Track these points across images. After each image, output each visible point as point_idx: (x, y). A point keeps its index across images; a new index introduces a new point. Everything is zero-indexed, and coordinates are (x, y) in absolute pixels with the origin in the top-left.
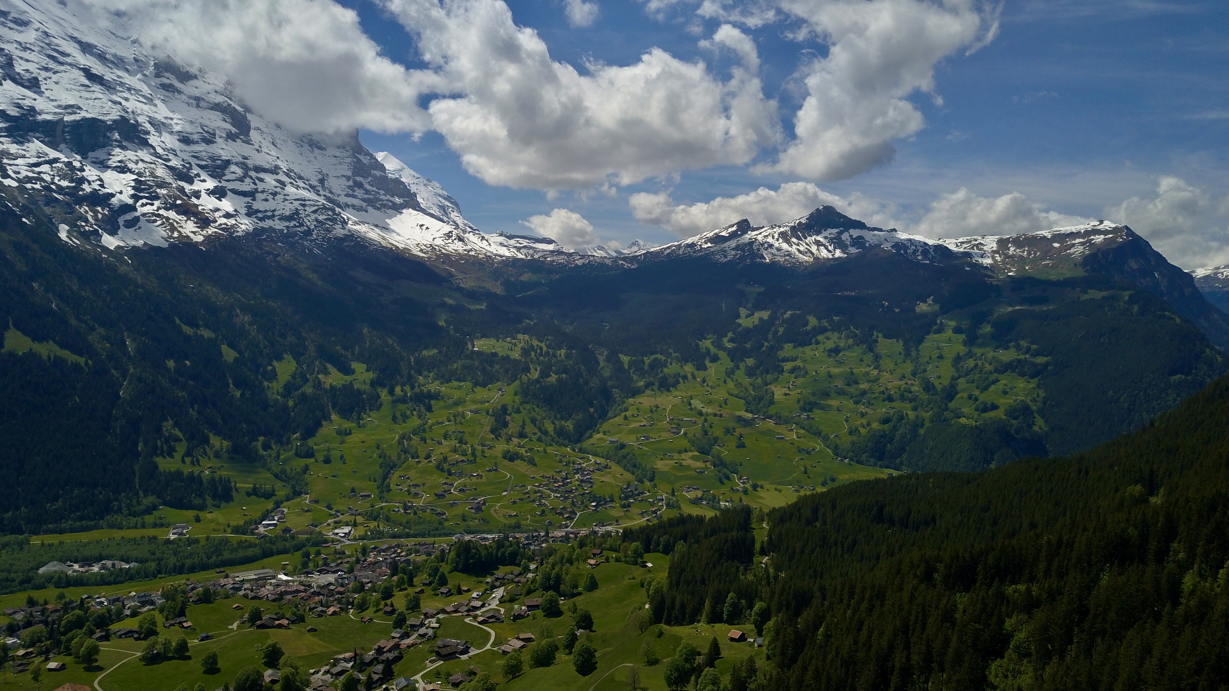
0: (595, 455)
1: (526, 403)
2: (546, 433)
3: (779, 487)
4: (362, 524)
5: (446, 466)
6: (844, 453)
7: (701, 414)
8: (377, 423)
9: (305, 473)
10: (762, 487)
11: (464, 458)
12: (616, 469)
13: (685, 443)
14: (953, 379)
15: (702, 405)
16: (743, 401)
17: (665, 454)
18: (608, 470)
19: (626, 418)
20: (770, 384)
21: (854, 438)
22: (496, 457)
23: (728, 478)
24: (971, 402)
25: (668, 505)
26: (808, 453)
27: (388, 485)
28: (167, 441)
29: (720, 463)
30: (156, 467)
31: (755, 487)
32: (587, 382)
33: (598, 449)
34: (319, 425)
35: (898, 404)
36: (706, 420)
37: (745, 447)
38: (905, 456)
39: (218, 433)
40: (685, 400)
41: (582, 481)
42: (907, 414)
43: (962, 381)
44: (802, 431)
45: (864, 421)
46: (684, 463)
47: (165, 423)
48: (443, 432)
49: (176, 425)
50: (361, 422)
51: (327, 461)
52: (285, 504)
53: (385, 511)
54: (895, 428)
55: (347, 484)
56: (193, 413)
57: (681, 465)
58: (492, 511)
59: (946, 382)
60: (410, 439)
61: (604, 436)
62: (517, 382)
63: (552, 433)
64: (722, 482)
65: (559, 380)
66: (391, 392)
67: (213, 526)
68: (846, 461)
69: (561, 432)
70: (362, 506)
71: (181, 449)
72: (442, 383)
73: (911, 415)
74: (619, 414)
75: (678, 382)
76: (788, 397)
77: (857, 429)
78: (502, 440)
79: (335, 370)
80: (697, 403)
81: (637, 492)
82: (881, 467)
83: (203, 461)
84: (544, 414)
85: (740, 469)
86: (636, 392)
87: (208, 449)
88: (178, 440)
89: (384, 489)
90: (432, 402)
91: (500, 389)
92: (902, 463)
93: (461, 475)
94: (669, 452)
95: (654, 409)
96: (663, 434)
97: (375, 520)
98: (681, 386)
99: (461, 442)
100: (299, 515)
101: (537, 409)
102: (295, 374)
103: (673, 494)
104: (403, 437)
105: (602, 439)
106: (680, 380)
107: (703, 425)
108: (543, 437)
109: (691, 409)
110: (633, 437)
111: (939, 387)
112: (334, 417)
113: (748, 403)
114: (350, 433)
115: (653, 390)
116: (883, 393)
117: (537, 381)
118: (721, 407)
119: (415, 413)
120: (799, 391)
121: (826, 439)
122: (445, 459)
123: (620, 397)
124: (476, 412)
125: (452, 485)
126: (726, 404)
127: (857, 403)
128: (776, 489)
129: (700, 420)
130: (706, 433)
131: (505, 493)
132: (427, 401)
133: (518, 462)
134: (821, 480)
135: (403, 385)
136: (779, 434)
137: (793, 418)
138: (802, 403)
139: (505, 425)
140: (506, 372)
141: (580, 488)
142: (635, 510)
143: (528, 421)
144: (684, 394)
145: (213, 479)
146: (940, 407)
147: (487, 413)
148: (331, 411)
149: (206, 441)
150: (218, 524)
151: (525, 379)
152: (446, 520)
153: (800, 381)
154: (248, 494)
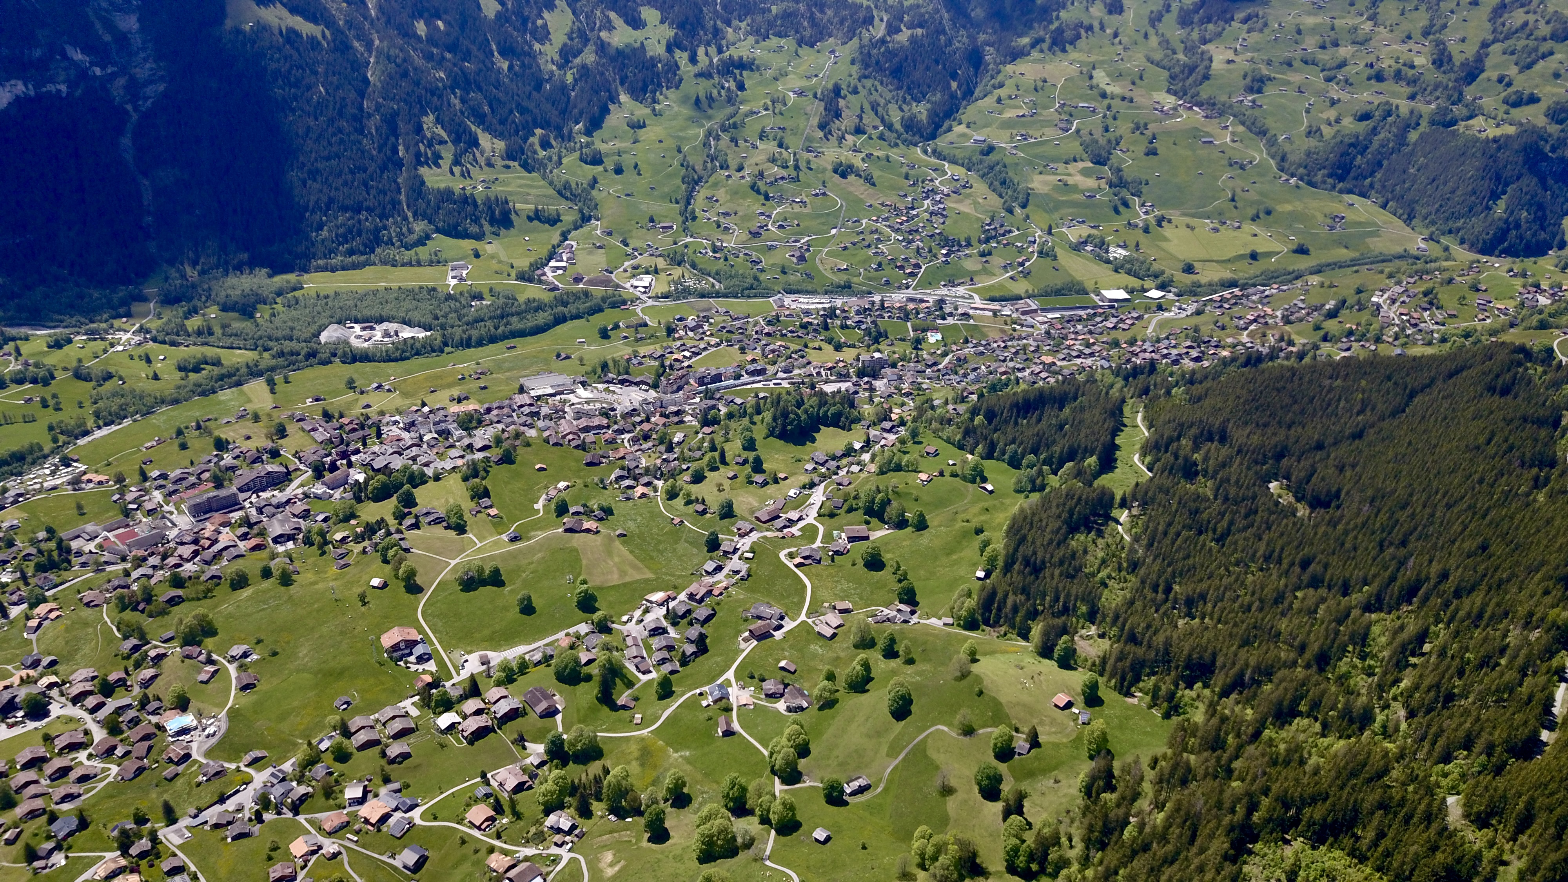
0: (954, 162)
1: (866, 77)
2: (890, 127)
3: (1193, 222)
4: (665, 270)
5: (761, 184)
6: (1292, 169)
7: (1104, 95)
8: (676, 109)
9: (593, 188)
10: (1170, 221)
11: (784, 173)
12: (980, 188)
13: (1075, 147)
14: (1485, 45)
15: (1107, 80)
16: (1166, 74)
17: (1045, 164)
18: (968, 191)
19: (999, 101)
20: (1210, 41)
21: (1312, 143)
22: (824, 170)
23: (1126, 204)
24: (1501, 87)
25: (1041, 253)
26: (1242, 167)
27: (693, 211)
28: (430, 145)
29: (1119, 183)
30: (423, 183)
31: (1160, 221)
32: (949, 42)
33: (957, 152)
34: (605, 111)
35: (1389, 86)
36: (1109, 108)
37: (1156, 154)
38: (1378, 175)
39: (488, 129)
40: (1085, 70)
41: (931, 214)
42: (1397, 107)
43: (1496, 48)
44: (1241, 129)
45: (1332, 114)
46: (1071, 181)
47: (425, 119)
48: (758, 128)
49: (438, 120)
50: (657, 107)
51: (619, 171)
52: (573, 234)
53: (690, 251)
54: (1374, 131)
55: (643, 207)
56: (456, 102)
57: (1066, 185)
58: (818, 262)
59: (1471, 50)
60: (717, 138)
61: (967, 131)
62: (856, 40)
63: (898, 126)
64: (1117, 211)
65: (913, 40)
66: (693, 60)
67: (494, 265)
68: (1293, 181)
69: (910, 125)
70: (663, 241)
71: (447, 153)
72: (757, 42)
73: (1404, 106)
74: (991, 92)
75: (1078, 37)
76: (1231, 66)
77: (1319, 129)
78: (833, 140)
79: (621, 21)
80: (1100, 77)
81: (1001, 231)
82: (1341, 192)
83: (474, 171)
84: (889, 96)
85: (1144, 189)
86: (1016, 55)
87: (478, 154)
88: (442, 142)
89: (689, 217)
90: (745, 73)
91: (832, 52)
92: (1372, 186)
93: (781, 200)
94: (1053, 161)
95: (1040, 87)
96: (1047, 131)
97: (679, 264)
98: (1082, 43)
99: (780, 145)
100: (590, 253)
101: (879, 87)
102: (572, 32)
103: (1050, 233)
104: (709, 134)
105: (963, 135)
106: (1082, 32)
107: (1105, 116)
108: (887, 133)
109: (1091, 88)
110: (1006, 135)
111: (1458, 59)
112: (624, 98)
113: (1173, 77)
114: (644, 126)
115: (1042, 51)
116: (1372, 66)
117: (883, 41)
118: (1133, 83)
119: (723, 92)
120: (1249, 55)
121: (1272, 142)
122: (761, 174)
123: (995, 63)
124: (801, 93)
125: (769, 216)
126: (1141, 78)
127: (1329, 80)
128: (1188, 226)
129: (1101, 107)
130: (1107, 130)
131: (834, 231)
132: (737, 71)
133: (852, 178)
134: (1251, 212)
135: (708, 44)
136: (1208, 134)
137: (1231, 106)
138: (1249, 79)
139: (838, 115)
140: (842, 22)
141: (928, 224)
142: (997, 260)
143: (867, 107)
144: (1083, 57)
145: (488, 198)
146: (1449, 97)
147: (815, 96)
148: (620, 89)
149: (475, 143)
150: (500, 262)
151: (866, 35)
152: (762, 270)
153: (1255, 37)
154: (530, 219)
